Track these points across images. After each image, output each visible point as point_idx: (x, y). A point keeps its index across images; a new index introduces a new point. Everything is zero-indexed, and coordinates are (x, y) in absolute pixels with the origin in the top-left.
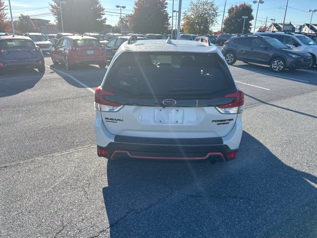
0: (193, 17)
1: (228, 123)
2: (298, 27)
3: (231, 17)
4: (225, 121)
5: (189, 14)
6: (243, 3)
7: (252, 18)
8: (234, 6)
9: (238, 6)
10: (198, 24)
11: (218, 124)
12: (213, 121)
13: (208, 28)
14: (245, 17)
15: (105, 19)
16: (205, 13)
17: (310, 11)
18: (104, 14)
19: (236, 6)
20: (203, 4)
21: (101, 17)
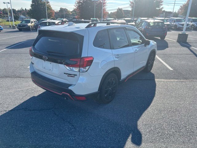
1: (74, 77)
4: (71, 75)
11: (68, 76)
12: (64, 73)
15: (163, 8)
18: (162, 5)
21: (159, 7)
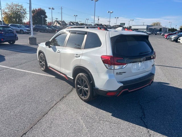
0: (9, 13)
2: (69, 23)
3: (34, 15)
5: (6, 11)
6: (40, 8)
7: (46, 17)
8: (34, 9)
9: (37, 9)
10: (14, 18)
13: (21, 20)
14: (42, 16)
16: (18, 12)
17: (74, 16)
19: (36, 9)
20: (16, 6)
